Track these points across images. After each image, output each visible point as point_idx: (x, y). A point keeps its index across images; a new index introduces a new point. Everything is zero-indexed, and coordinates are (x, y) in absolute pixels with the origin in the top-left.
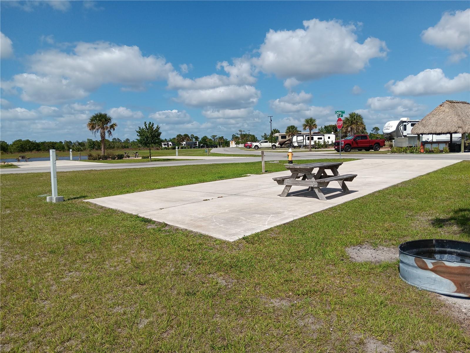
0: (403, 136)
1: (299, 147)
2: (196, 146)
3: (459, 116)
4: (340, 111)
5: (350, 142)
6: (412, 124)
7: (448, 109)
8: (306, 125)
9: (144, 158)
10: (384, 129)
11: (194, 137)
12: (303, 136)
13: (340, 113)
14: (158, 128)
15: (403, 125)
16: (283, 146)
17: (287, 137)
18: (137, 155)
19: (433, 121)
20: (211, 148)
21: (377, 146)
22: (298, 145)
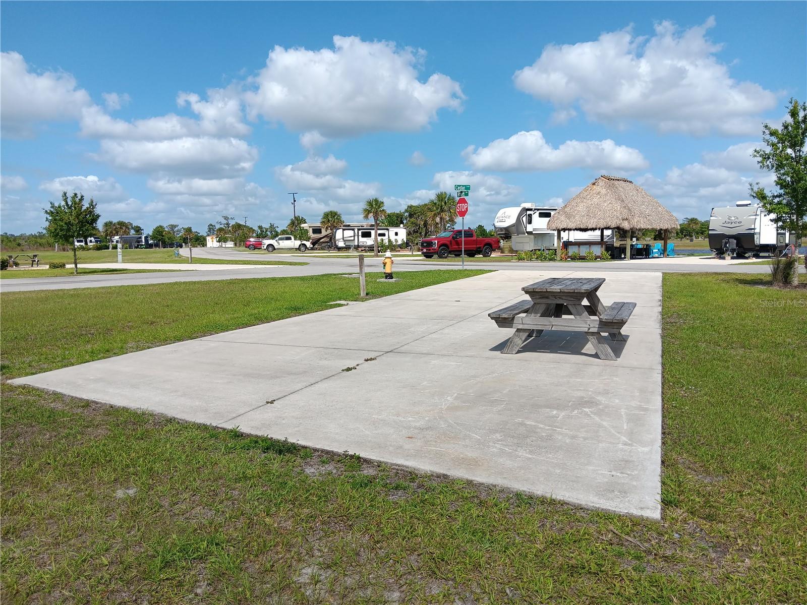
0: (526, 232)
1: (347, 248)
2: (141, 243)
3: (623, 201)
4: (463, 186)
5: (446, 242)
6: (540, 213)
7: (605, 190)
8: (369, 211)
9: (54, 266)
10: (496, 220)
11: (132, 227)
12: (353, 230)
13: (463, 189)
14: (92, 205)
15: (526, 215)
16: (316, 246)
17: (323, 231)
18: (35, 261)
19: (581, 208)
20: (170, 247)
21: (487, 248)
22: (344, 246)
